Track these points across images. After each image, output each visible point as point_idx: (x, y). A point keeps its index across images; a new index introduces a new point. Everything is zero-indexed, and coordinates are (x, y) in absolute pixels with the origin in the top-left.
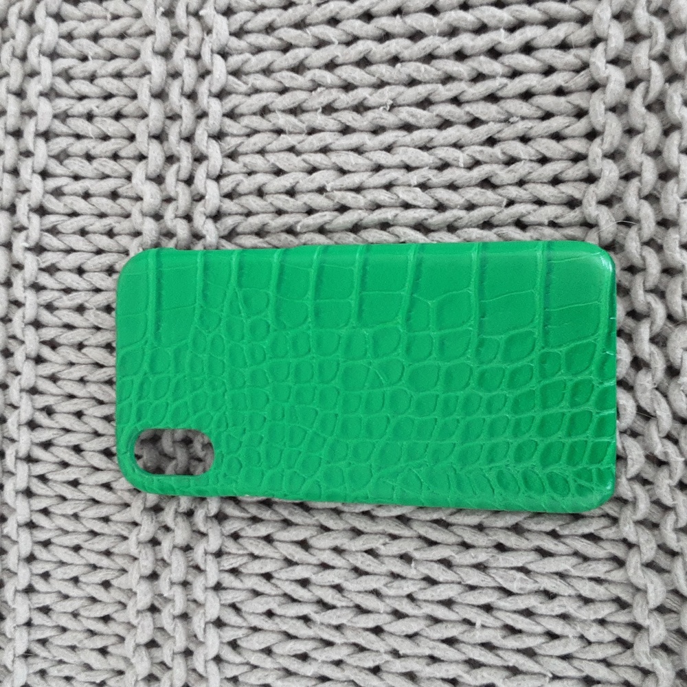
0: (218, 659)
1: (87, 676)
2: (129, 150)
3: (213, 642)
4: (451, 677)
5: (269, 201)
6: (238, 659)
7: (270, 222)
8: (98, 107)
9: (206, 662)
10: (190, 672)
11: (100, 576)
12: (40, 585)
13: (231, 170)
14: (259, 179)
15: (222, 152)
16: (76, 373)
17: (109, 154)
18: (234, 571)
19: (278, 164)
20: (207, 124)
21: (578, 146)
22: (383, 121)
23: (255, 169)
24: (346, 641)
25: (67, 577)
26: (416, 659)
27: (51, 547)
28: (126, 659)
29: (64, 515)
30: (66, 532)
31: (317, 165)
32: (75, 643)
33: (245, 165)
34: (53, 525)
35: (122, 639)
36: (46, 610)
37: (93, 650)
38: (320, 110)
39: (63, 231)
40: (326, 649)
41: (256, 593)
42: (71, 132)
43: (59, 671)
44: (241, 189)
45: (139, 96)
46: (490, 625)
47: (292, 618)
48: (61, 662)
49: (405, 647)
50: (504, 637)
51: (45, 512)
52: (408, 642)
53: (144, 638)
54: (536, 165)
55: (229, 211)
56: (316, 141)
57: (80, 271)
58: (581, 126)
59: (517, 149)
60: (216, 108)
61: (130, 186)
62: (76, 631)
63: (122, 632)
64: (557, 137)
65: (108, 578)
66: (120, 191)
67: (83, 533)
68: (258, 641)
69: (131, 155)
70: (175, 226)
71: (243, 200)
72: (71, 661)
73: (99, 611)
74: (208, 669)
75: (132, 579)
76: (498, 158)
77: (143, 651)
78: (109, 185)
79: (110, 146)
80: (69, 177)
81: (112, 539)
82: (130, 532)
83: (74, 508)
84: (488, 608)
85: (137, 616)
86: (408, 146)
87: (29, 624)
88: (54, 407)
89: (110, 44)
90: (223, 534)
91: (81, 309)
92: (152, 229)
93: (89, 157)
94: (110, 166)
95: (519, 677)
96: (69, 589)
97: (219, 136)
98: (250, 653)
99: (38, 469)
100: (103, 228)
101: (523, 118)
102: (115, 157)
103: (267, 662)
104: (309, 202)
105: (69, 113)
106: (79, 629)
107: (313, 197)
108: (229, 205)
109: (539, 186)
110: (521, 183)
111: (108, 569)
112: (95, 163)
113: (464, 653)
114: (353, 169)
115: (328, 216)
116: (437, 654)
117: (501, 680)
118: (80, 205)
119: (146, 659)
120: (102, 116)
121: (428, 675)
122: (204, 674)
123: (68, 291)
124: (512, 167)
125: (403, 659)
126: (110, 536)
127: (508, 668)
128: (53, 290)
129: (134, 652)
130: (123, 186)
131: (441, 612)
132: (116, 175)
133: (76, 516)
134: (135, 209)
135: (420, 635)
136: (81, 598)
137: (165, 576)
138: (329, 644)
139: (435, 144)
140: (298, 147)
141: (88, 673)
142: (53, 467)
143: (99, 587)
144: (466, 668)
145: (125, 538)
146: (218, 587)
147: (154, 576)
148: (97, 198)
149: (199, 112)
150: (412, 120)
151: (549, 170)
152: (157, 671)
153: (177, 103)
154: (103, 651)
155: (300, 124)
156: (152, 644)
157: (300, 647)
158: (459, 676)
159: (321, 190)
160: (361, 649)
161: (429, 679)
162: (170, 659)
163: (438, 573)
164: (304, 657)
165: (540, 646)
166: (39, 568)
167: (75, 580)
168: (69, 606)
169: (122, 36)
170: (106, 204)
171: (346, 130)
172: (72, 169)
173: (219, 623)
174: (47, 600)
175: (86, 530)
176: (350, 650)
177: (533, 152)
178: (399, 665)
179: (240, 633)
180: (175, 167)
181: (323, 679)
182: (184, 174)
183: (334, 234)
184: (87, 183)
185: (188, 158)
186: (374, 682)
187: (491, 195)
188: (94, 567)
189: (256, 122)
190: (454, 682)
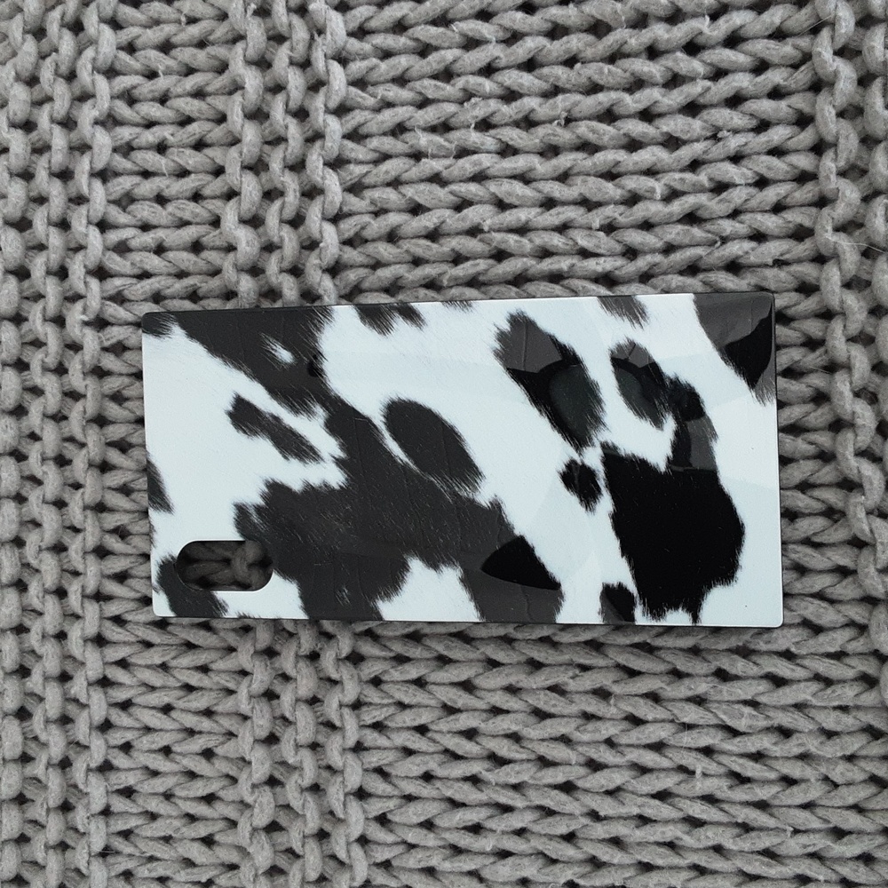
0: (363, 841)
1: (188, 874)
2: (214, 187)
3: (357, 819)
4: (668, 840)
5: (405, 248)
6: (390, 838)
7: (406, 275)
8: (172, 135)
9: (348, 844)
10: (327, 860)
11: (199, 744)
12: (120, 760)
13: (354, 209)
14: (393, 219)
15: (341, 184)
17: (188, 194)
18: (378, 726)
19: (417, 198)
20: (323, 147)
21: (804, 162)
22: (556, 138)
23: (385, 206)
24: (528, 803)
25: (155, 747)
26: (622, 822)
27: (133, 710)
28: (242, 850)
29: (148, 667)
30: (153, 689)
31: (469, 197)
32: (170, 832)
33: (373, 202)
34: (135, 679)
35: (233, 824)
36: (128, 792)
37: (193, 840)
38: (473, 126)
39: (133, 298)
40: (506, 815)
41: (408, 752)
42: (136, 169)
43: (150, 871)
44: (367, 234)
45: (229, 118)
46: (713, 773)
47: (458, 780)
48: (152, 859)
49: (606, 807)
50: (731, 787)
51: (123, 664)
52: (609, 800)
53: (262, 819)
54: (753, 190)
55: (352, 262)
56: (467, 165)
58: (807, 137)
59: (730, 171)
60: (334, 128)
61: (218, 232)
62: (170, 817)
63: (233, 815)
64: (777, 152)
65: (210, 745)
66: (205, 240)
67: (175, 688)
68: (415, 813)
69: (218, 193)
70: (280, 283)
71: (370, 248)
72: (166, 857)
73: (200, 789)
74: (352, 854)
75: (244, 743)
76: (703, 186)
77: (263, 836)
78: (189, 234)
79: (189, 184)
80: (135, 227)
81: (213, 694)
82: (239, 683)
83: (163, 656)
84: (708, 751)
85: (253, 792)
86: (589, 175)
87: (106, 812)
88: (129, 528)
89: (187, 55)
90: (360, 681)
92: (250, 289)
93: (161, 200)
94: (190, 210)
95: (753, 834)
96: (159, 763)
97: (337, 163)
98: (406, 829)
99: (113, 609)
100: (185, 290)
101: (736, 131)
102: (197, 197)
103: (430, 840)
104: (458, 248)
105: (135, 144)
106: (174, 814)
107: (463, 240)
108: (351, 255)
109: (759, 217)
110: (735, 214)
111: (210, 733)
112: (170, 208)
113: (681, 810)
114: (517, 203)
115: (482, 264)
116: (648, 812)
117: (731, 841)
118: (153, 262)
119: (267, 846)
120: (179, 147)
121: (638, 840)
122: (347, 861)
124: (724, 195)
125: (605, 822)
126: (211, 689)
127: (737, 825)
128: (121, 375)
129: (251, 839)
130: (208, 233)
131: (649, 758)
132: (198, 220)
133: (164, 667)
134: (227, 263)
135: (624, 790)
136: (175, 774)
137: (287, 738)
138: (507, 809)
139: (621, 169)
140: (445, 174)
141: (189, 870)
142: (131, 605)
143: (198, 758)
144: (686, 827)
145: (230, 692)
146: (359, 748)
147: (272, 739)
148: (175, 252)
149: (310, 133)
150: (591, 137)
151: (771, 194)
152: (282, 862)
153: (282, 122)
154: (208, 841)
155: (446, 144)
156: (273, 827)
157: (471, 816)
158: (677, 838)
159: (474, 232)
160: (548, 812)
161: (639, 844)
162: (299, 844)
163: (645, 710)
164: (476, 829)
165: (775, 797)
166: (117, 738)
167: (167, 751)
168: (159, 785)
169: (202, 44)
170: (186, 259)
171: (507, 151)
172: (139, 216)
173: (362, 794)
174: (130, 779)
175: (179, 684)
176: (536, 815)
177: (750, 174)
178: (600, 830)
179: (391, 804)
180: (277, 204)
181: (504, 854)
182: (289, 213)
183: (489, 288)
184: (160, 234)
185: (295, 191)
186: (568, 851)
187: (697, 232)
188: (191, 732)
189: (388, 144)
190: (671, 845)
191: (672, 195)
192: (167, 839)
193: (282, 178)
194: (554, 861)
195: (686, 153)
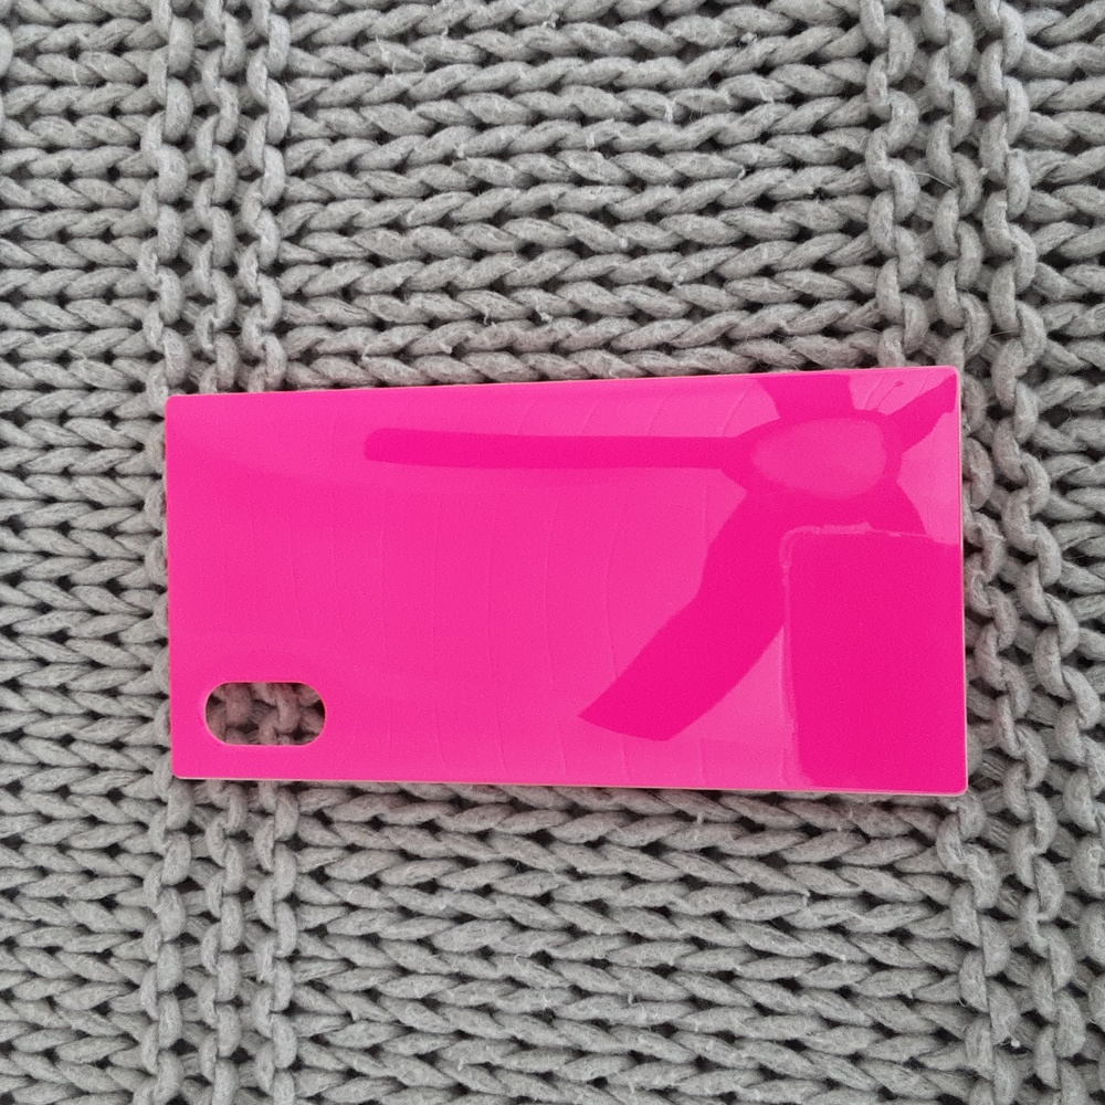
0: (293, 901)
1: (81, 943)
2: (135, 99)
3: (286, 874)
4: (659, 905)
5: (365, 180)
6: (326, 897)
7: (364, 210)
8: (87, 35)
9: (274, 903)
10: (249, 925)
11: (102, 783)
13: (305, 132)
14: (352, 147)
15: (289, 102)
16: (57, 460)
17: (103, 108)
19: (380, 124)
20: (266, 54)
21: (848, 71)
22: (546, 43)
23: (343, 131)
24: (495, 856)
25: (49, 786)
26: (606, 882)
27: (25, 742)
28: (146, 912)
29: (44, 689)
30: (49, 715)
31: (442, 118)
32: (62, 892)
33: (328, 125)
34: (27, 705)
35: (139, 880)
36: (14, 843)
37: (90, 901)
38: (446, 33)
39: (32, 234)
40: (466, 871)
41: (355, 792)
42: (43, 77)
43: (36, 938)
44: (320, 163)
45: (154, 14)
46: (717, 819)
47: (411, 827)
48: (39, 924)
49: (586, 862)
50: (737, 838)
51: (13, 685)
52: (589, 854)
53: (175, 874)
54: (784, 108)
55: (299, 196)
56: (439, 80)
57: (62, 299)
58: (850, 40)
59: (756, 85)
60: (281, 31)
61: (137, 154)
62: (64, 873)
63: (139, 869)
64: (815, 60)
65: (118, 784)
66: (122, 165)
67: (76, 716)
68: (357, 867)
69: (139, 107)
70: (210, 219)
71: (322, 179)
72: (56, 921)
73: (102, 838)
74: (279, 915)
76: (724, 103)
77: (173, 894)
78: (103, 157)
79: (106, 94)
80: (39, 147)
81: (125, 723)
82: (155, 708)
83: (61, 676)
84: (714, 795)
85: (165, 840)
86: (584, 84)
88: (23, 519)
90: (300, 706)
91: (64, 359)
92: (172, 226)
93: (71, 115)
94: (105, 127)
95: (762, 900)
96: (54, 807)
97: (285, 76)
98: (346, 886)
100: (94, 227)
101: (761, 35)
102: (114, 112)
103: (372, 898)
104: (429, 180)
105: (41, 46)
106: (69, 869)
107: (434, 170)
108: (300, 188)
109: (793, 139)
110: (764, 137)
111: (118, 769)
112: (81, 124)
113: (676, 867)
114: (497, 121)
115: (455, 199)
116: (636, 869)
117: (735, 906)
118: (59, 192)
119: (176, 906)
120: (94, 50)
121: (624, 904)
122: (271, 924)
123: (42, 330)
124: (748, 114)
125: (585, 881)
126: (121, 717)
127: (743, 886)
128: (19, 329)
129: (158, 897)
130: (126, 157)
132: (115, 140)
133: (63, 690)
134: (146, 193)
135: (609, 842)
136: (72, 820)
138: (469, 863)
139: (625, 82)
140: (413, 91)
141: (83, 938)
142: (25, 613)
143: (103, 799)
144: (680, 889)
145: (145, 720)
146: (296, 788)
148: (83, 181)
149: (253, 37)
150: (590, 43)
151: (808, 113)
152: (195, 928)
153: (218, 20)
154: (109, 903)
155: (414, 56)
156: (187, 885)
157: (424, 872)
158: (671, 903)
159: (448, 159)
160: (520, 868)
161: (626, 909)
162: (217, 903)
164: (431, 887)
165: (790, 849)
167: (63, 792)
168: (52, 834)
170: (98, 189)
171: (487, 59)
172: (43, 134)
173: (296, 844)
174: (17, 826)
175: (81, 711)
176: (505, 870)
177: (780, 87)
178: (579, 891)
179: (329, 856)
180: (211, 120)
181: (462, 918)
182: (226, 133)
183: (464, 228)
184: (67, 157)
185: (232, 105)
186: (541, 915)
187: (716, 161)
188: (95, 769)
189: (346, 56)
190: (664, 912)
191: (686, 118)
192: (59, 901)
193: (217, 89)
194: (524, 928)
195: (703, 65)
